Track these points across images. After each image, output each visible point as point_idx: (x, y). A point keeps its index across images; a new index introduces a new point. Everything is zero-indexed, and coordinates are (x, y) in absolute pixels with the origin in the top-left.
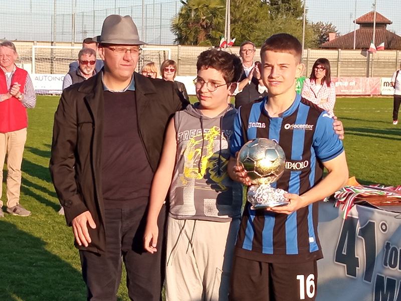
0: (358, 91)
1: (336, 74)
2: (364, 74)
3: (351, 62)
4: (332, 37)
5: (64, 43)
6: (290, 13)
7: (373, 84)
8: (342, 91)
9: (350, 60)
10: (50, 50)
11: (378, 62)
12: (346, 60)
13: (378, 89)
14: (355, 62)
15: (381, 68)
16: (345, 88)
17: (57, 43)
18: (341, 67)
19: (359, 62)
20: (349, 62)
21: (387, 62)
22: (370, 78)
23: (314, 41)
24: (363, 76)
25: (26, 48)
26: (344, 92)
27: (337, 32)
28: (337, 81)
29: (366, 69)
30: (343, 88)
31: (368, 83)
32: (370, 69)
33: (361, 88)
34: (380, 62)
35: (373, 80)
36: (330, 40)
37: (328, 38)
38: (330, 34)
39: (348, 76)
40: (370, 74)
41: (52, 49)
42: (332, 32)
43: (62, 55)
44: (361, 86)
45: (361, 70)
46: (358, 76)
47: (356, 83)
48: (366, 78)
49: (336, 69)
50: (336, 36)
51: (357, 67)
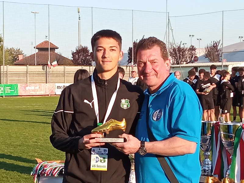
0: (41, 92)
1: (26, 82)
2: (44, 81)
3: (35, 73)
4: (21, 57)
7: (50, 88)
8: (30, 92)
9: (35, 72)
11: (52, 73)
12: (32, 72)
13: (53, 91)
14: (38, 73)
15: (54, 77)
16: (33, 91)
18: (29, 77)
19: (40, 73)
20: (34, 74)
21: (58, 73)
22: (48, 83)
23: (9, 60)
24: (43, 83)
26: (32, 93)
27: (24, 54)
28: (27, 86)
29: (45, 78)
30: (31, 91)
31: (47, 87)
32: (48, 78)
33: (43, 91)
34: (54, 73)
35: (50, 85)
36: (19, 60)
38: (19, 55)
39: (34, 83)
40: (48, 81)
42: (21, 54)
44: (43, 89)
45: (42, 79)
46: (40, 83)
47: (39, 87)
48: (45, 83)
49: (26, 78)
50: (23, 57)
51: (39, 77)
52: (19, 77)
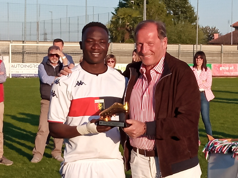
0: (235, 73)
1: (220, 62)
3: (230, 53)
4: (216, 36)
5: (32, 41)
6: (187, 20)
8: (224, 73)
10: (22, 47)
12: (227, 52)
14: (233, 53)
16: (227, 71)
17: (26, 41)
18: (223, 57)
19: (236, 53)
23: (204, 39)
25: (5, 45)
26: (226, 74)
27: (220, 33)
28: (221, 66)
30: (225, 71)
36: (215, 39)
37: (213, 37)
38: (214, 34)
39: (228, 63)
41: (23, 46)
42: (216, 33)
43: (30, 50)
46: (235, 63)
47: (234, 68)
49: (220, 58)
50: (219, 36)
51: (234, 57)
52: (212, 57)
